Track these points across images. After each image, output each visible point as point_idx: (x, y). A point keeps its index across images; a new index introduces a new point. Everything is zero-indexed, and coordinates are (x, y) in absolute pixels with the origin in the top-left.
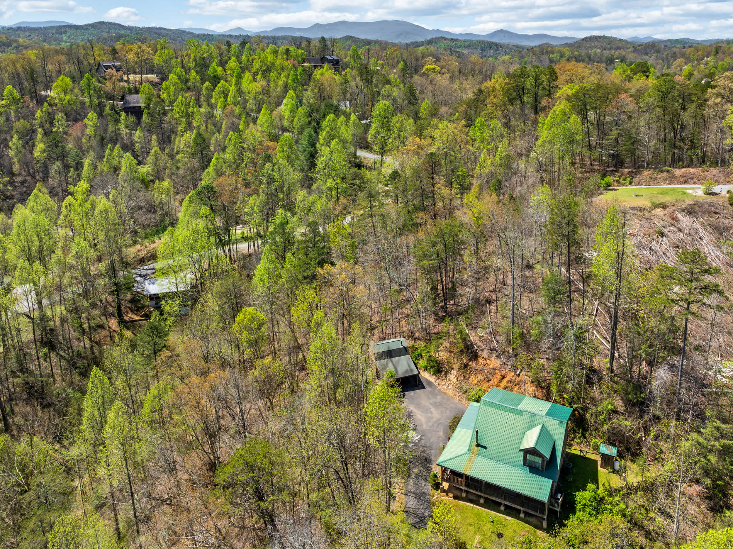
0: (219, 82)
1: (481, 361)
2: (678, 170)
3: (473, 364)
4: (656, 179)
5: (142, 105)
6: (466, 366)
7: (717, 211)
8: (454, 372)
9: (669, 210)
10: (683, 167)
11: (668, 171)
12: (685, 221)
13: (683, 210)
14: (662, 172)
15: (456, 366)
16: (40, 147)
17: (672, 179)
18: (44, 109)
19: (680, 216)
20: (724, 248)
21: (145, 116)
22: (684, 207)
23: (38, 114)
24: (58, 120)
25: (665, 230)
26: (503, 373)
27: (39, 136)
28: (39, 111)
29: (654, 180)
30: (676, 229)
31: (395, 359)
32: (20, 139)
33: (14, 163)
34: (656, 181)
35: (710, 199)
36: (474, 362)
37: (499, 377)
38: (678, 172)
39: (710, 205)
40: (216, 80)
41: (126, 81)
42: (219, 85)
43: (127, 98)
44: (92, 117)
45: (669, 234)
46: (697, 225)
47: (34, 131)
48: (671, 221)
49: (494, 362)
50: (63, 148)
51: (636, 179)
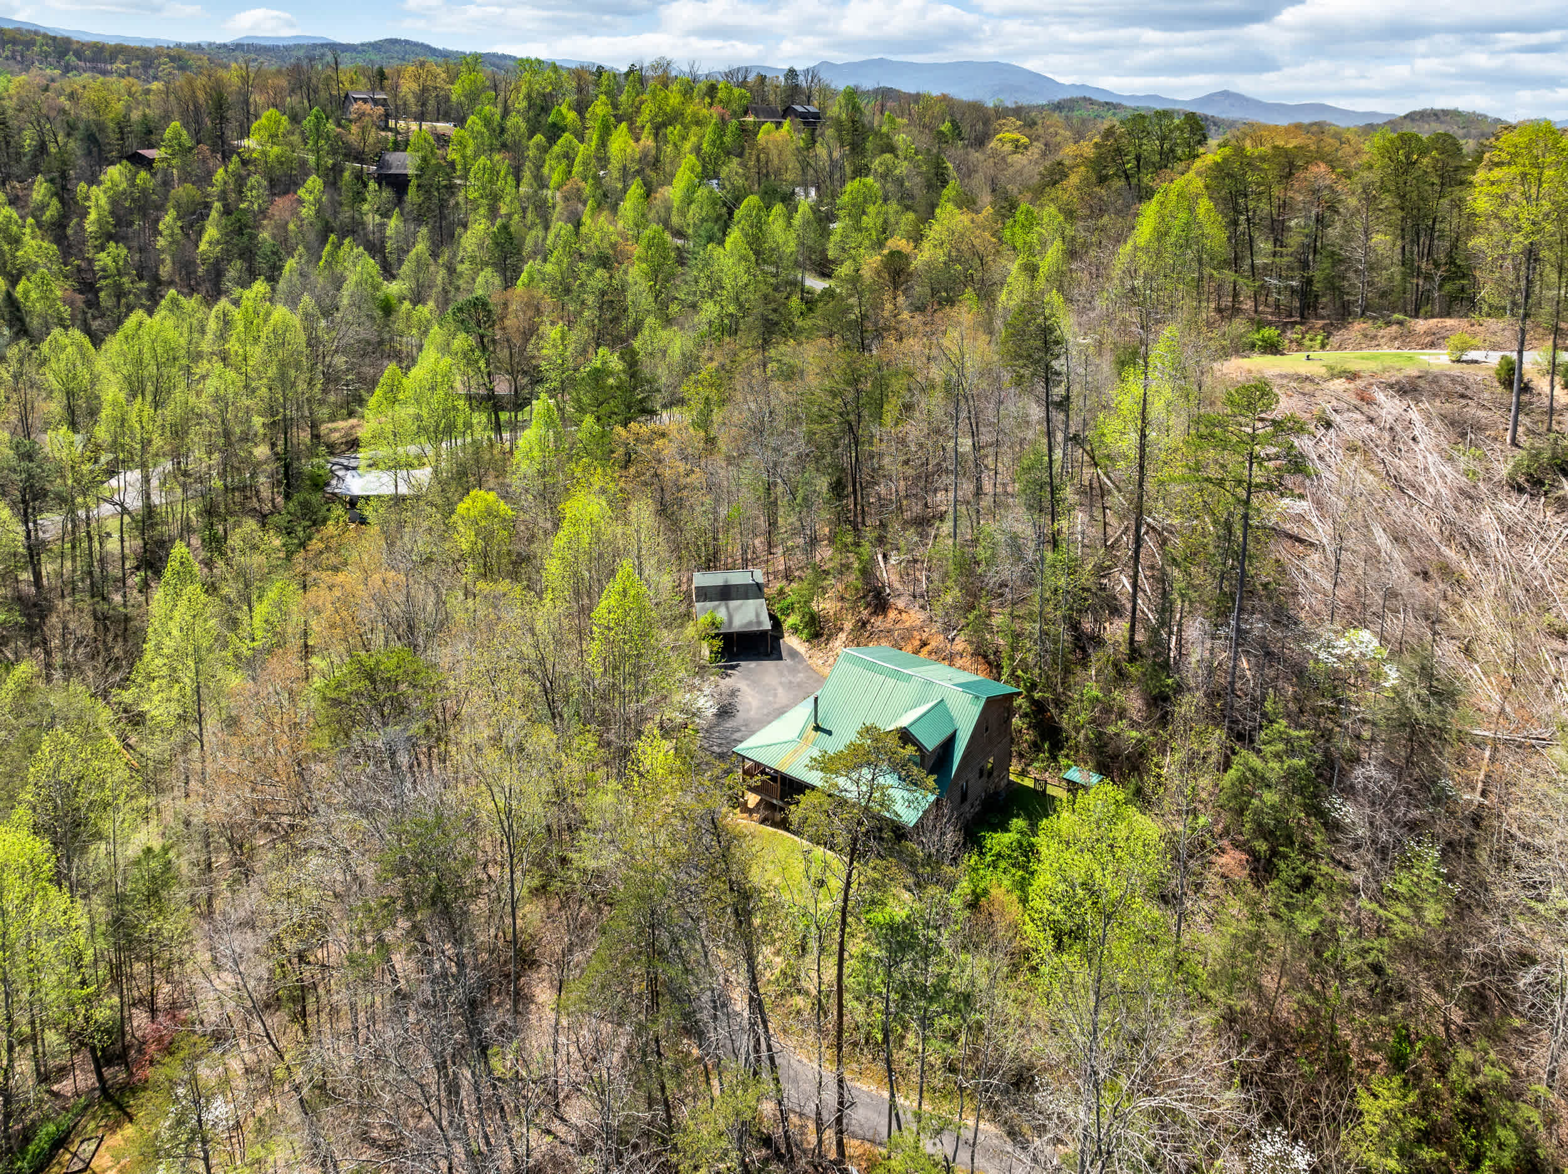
0: (559, 137)
1: (892, 614)
2: (1421, 322)
3: (878, 622)
4: (1374, 337)
5: (411, 171)
6: (864, 624)
7: (1468, 393)
8: (842, 636)
9: (1361, 384)
10: (1433, 317)
11: (1400, 323)
12: (1389, 406)
13: (1391, 386)
14: (1389, 324)
15: (848, 626)
16: (211, 232)
17: (1406, 338)
18: (231, 167)
19: (1380, 396)
20: (1462, 462)
21: (412, 191)
22: (1393, 380)
23: (220, 174)
24: (252, 188)
25: (1337, 419)
26: (925, 636)
27: (214, 214)
28: (221, 170)
29: (1370, 339)
30: (1364, 418)
31: (733, 604)
32: (179, 218)
33: (163, 261)
34: (1374, 343)
35: (1457, 370)
36: (880, 618)
37: (917, 643)
38: (1421, 325)
39: (1453, 380)
40: (555, 132)
41: (391, 130)
42: (560, 142)
43: (387, 157)
44: (312, 187)
45: (1343, 425)
46: (1415, 415)
47: (208, 206)
48: (1357, 402)
49: (915, 616)
50: (253, 237)
51: (1335, 340)
